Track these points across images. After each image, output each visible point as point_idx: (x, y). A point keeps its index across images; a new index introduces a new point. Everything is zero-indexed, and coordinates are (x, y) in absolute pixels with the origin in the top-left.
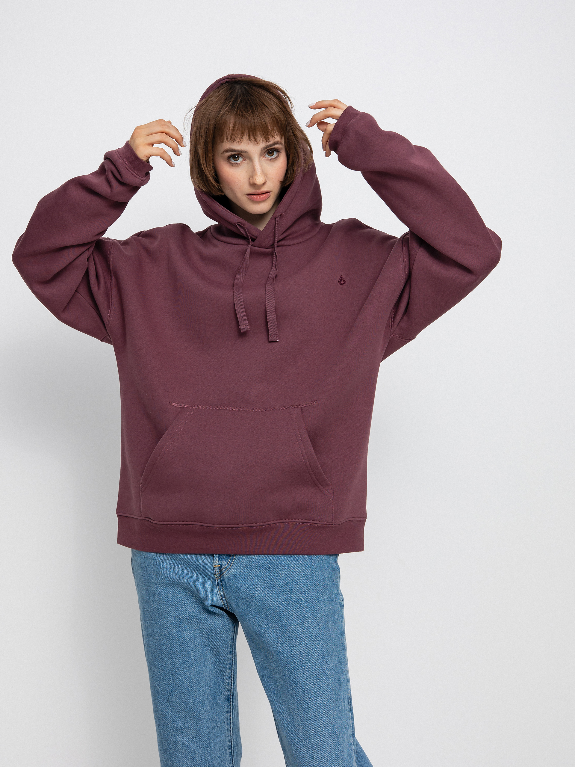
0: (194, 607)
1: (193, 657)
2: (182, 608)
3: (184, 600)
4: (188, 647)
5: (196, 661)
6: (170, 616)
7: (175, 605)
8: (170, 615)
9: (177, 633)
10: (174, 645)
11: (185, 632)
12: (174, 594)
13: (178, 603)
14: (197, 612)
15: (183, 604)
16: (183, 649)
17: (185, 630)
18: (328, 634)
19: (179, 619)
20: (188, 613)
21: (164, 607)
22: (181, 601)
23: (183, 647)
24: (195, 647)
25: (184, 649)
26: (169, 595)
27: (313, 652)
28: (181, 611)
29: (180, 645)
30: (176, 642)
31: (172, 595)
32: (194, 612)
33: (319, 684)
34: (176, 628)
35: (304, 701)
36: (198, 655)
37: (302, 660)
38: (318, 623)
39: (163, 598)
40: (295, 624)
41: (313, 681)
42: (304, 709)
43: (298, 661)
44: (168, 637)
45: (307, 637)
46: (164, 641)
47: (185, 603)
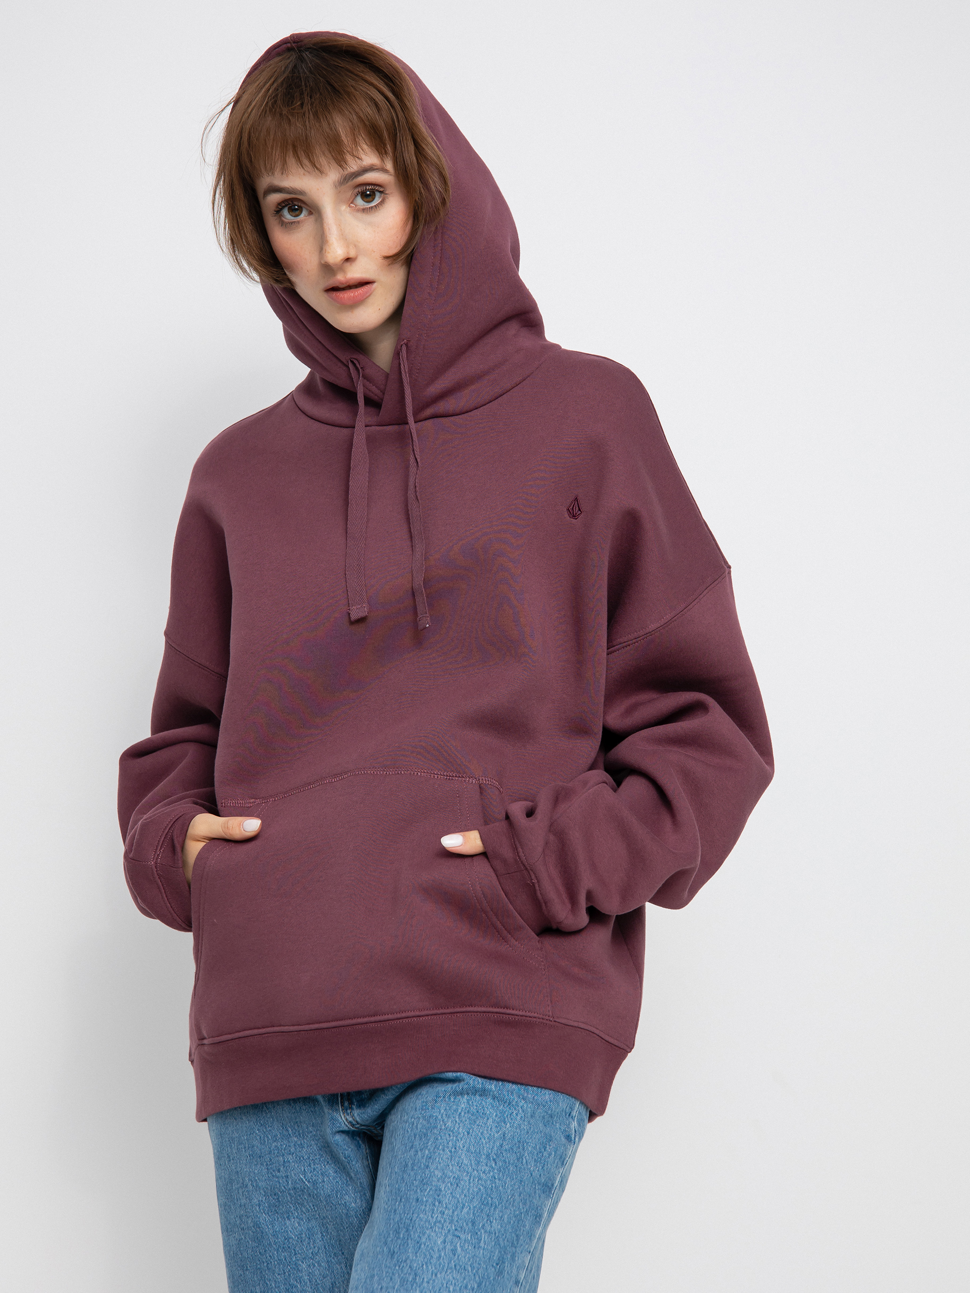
0: (304, 1170)
1: (306, 1278)
2: (279, 1172)
3: (283, 1155)
4: (295, 1254)
5: (313, 1287)
6: (257, 1188)
7: (267, 1165)
8: (257, 1185)
9: (272, 1224)
10: (265, 1251)
11: (288, 1222)
12: (265, 1142)
13: (271, 1160)
14: (309, 1182)
15: (282, 1163)
16: (285, 1259)
17: (289, 1219)
18: (516, 1166)
19: (275, 1195)
20: (292, 1184)
21: (246, 1168)
22: (278, 1156)
23: (286, 1254)
24: (311, 1255)
25: (288, 1259)
26: (256, 1143)
27: (470, 1183)
28: (277, 1178)
29: (278, 1250)
30: (270, 1244)
31: (261, 1143)
32: (303, 1181)
33: (455, 1246)
34: (270, 1214)
35: (410, 1267)
36: (317, 1272)
37: (440, 1190)
38: (504, 1136)
39: (245, 1148)
40: (457, 1120)
41: (446, 1236)
42: (403, 1281)
43: (431, 1189)
44: (254, 1233)
45: (468, 1151)
46: (248, 1241)
47: (284, 1161)
